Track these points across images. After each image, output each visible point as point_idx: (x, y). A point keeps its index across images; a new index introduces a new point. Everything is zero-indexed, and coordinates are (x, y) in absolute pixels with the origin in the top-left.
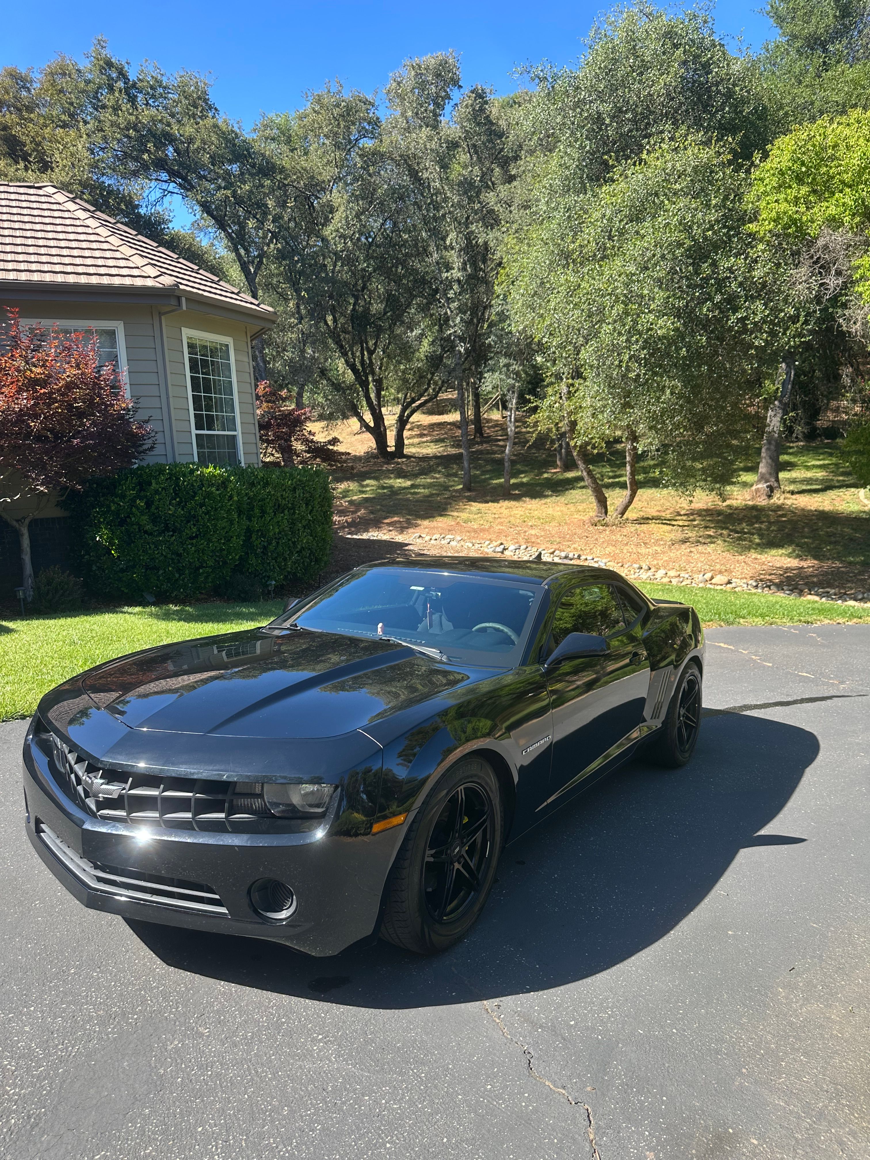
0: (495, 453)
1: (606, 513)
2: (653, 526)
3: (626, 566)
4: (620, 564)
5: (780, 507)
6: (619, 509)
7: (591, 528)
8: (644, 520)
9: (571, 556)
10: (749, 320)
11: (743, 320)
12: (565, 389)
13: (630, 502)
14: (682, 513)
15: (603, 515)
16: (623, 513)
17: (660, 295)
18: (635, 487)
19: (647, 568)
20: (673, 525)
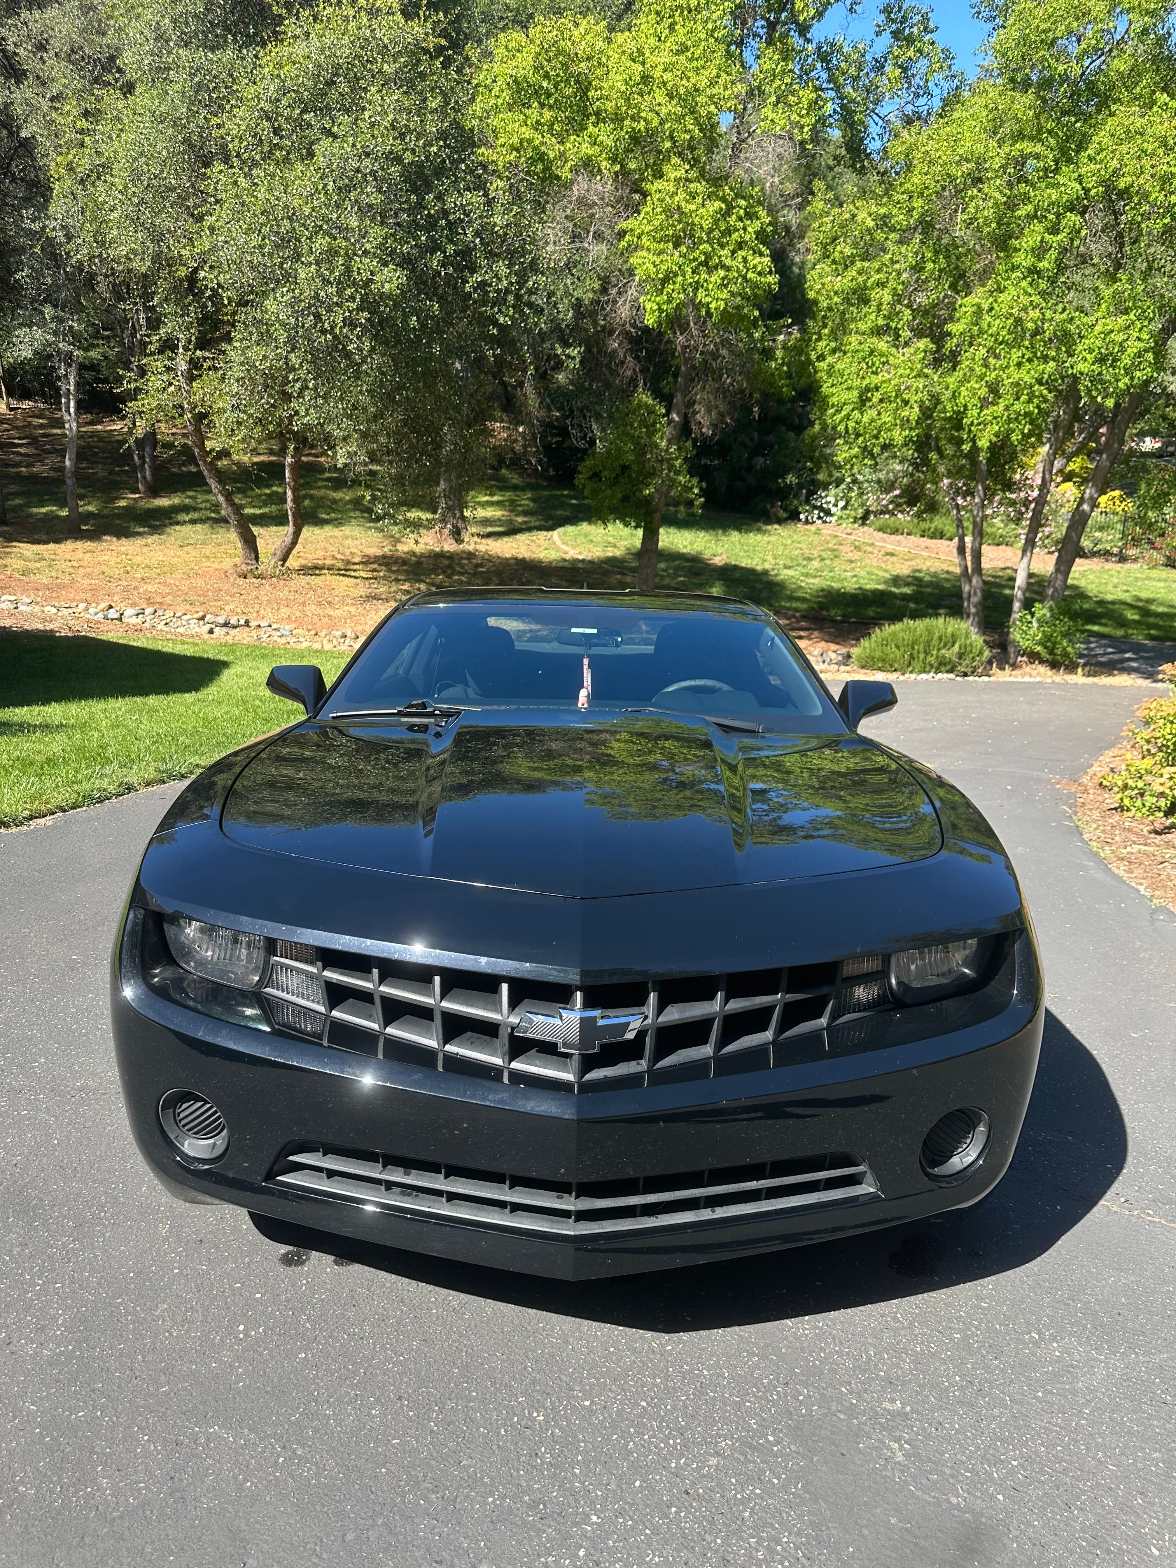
0: (17, 465)
1: (257, 558)
2: (328, 579)
3: (323, 634)
4: (313, 632)
5: (471, 555)
6: (278, 553)
7: (241, 581)
8: (312, 570)
9: (233, 621)
10: (490, 285)
11: (483, 285)
12: (182, 366)
13: (294, 543)
14: (357, 560)
15: (254, 562)
16: (284, 559)
17: (377, 232)
18: (300, 522)
19: (353, 636)
20: (356, 578)
